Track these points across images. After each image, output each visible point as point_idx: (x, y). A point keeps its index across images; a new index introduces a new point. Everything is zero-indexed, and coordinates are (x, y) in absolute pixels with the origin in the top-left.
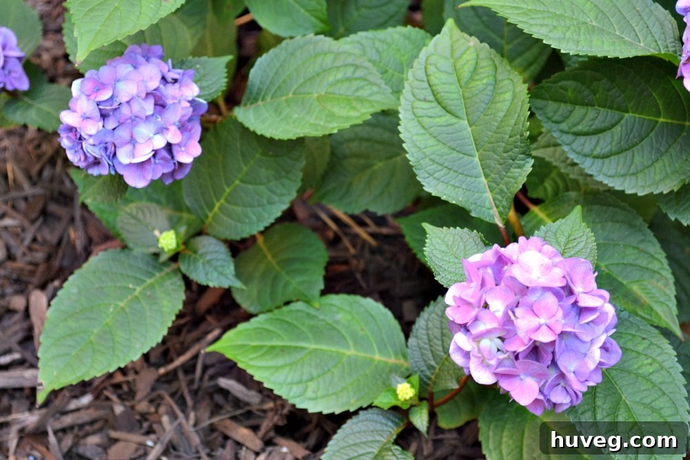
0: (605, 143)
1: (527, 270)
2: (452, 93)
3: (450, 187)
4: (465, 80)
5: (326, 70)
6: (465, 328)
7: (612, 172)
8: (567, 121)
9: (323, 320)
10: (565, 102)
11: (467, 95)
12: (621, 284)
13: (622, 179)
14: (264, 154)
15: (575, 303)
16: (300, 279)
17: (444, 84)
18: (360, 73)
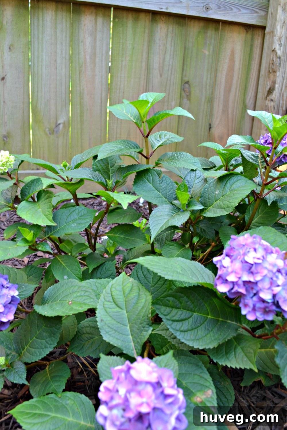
0: (186, 325)
1: (139, 372)
2: (121, 299)
3: (115, 339)
4: (126, 294)
5: (74, 292)
6: (106, 403)
7: (188, 338)
8: (169, 315)
9: (61, 403)
10: (169, 307)
11: (127, 300)
12: (192, 392)
13: (193, 341)
14: (46, 326)
15: (162, 392)
16: (56, 384)
17: (118, 295)
18: (87, 294)
